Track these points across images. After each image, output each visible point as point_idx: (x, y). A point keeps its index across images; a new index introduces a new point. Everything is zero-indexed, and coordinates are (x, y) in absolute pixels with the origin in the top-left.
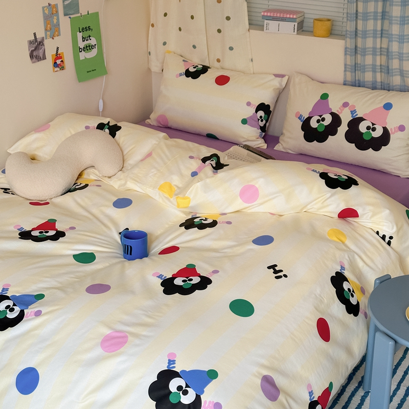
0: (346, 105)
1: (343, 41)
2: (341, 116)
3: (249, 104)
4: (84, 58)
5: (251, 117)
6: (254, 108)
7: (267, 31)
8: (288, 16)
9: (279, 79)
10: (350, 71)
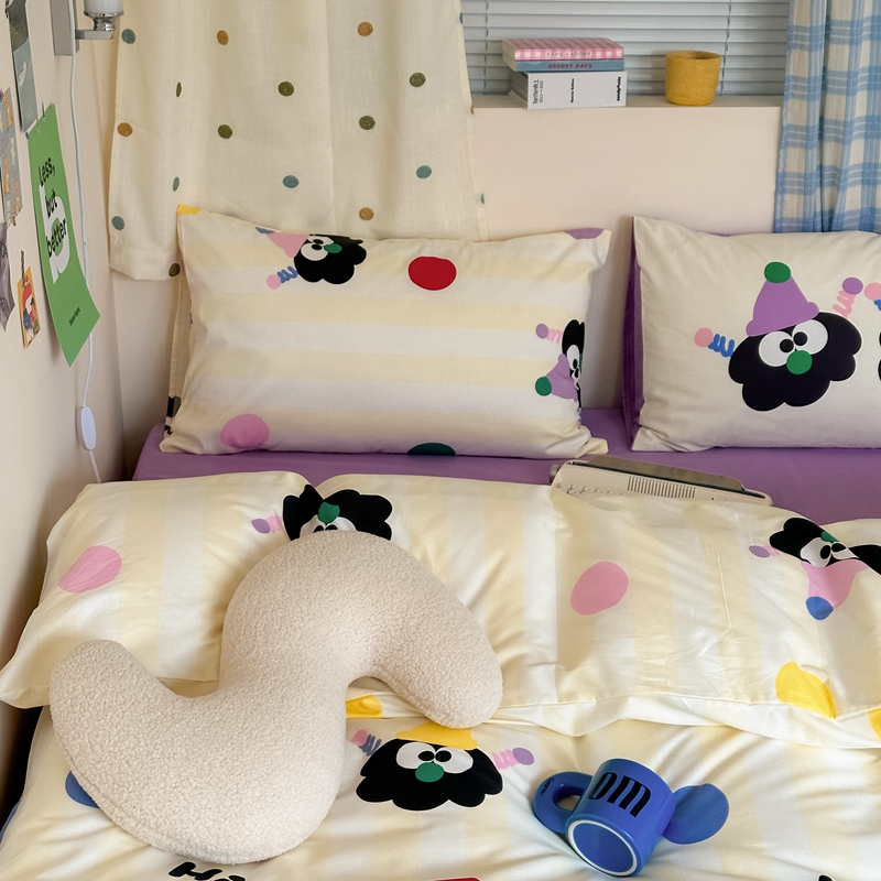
0: (852, 286)
1: (775, 110)
2: (850, 319)
3: (542, 331)
5: (555, 370)
6: (558, 342)
7: (539, 105)
8: (599, 55)
9: (587, 243)
10: (799, 192)
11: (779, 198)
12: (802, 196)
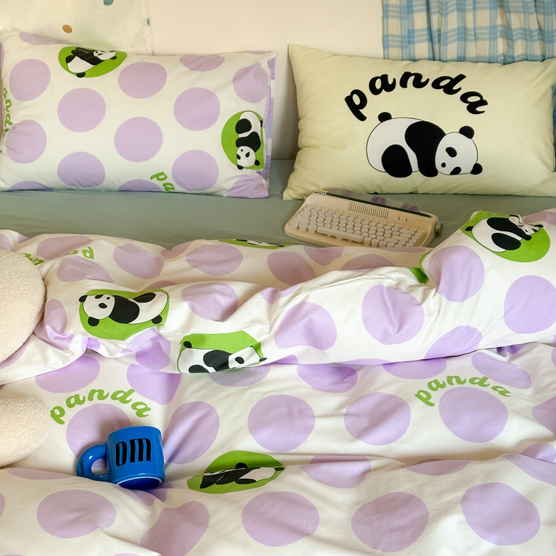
10: (397, 17)
11: (385, 20)
12: (399, 21)
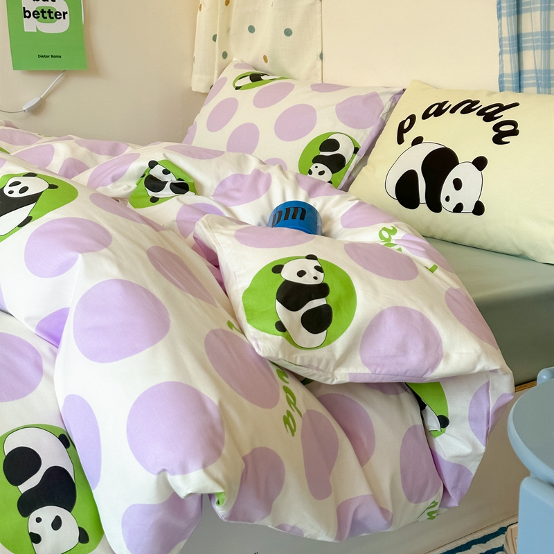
4: (36, 31)
